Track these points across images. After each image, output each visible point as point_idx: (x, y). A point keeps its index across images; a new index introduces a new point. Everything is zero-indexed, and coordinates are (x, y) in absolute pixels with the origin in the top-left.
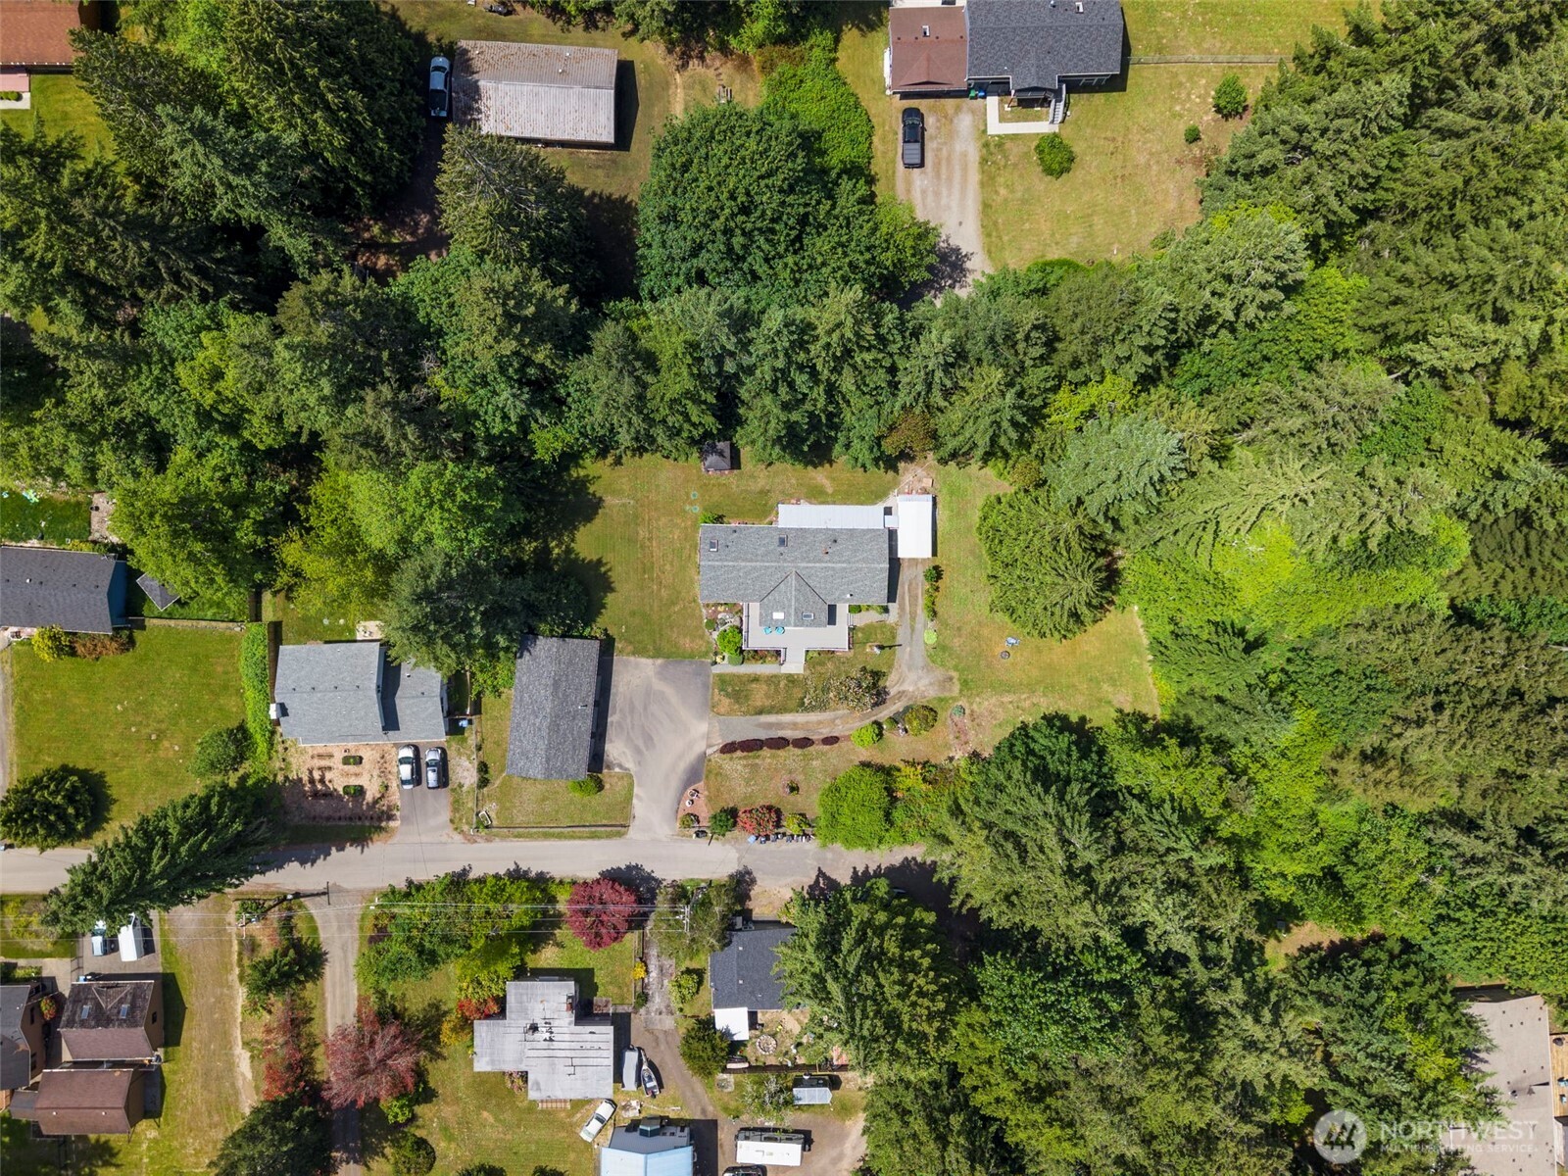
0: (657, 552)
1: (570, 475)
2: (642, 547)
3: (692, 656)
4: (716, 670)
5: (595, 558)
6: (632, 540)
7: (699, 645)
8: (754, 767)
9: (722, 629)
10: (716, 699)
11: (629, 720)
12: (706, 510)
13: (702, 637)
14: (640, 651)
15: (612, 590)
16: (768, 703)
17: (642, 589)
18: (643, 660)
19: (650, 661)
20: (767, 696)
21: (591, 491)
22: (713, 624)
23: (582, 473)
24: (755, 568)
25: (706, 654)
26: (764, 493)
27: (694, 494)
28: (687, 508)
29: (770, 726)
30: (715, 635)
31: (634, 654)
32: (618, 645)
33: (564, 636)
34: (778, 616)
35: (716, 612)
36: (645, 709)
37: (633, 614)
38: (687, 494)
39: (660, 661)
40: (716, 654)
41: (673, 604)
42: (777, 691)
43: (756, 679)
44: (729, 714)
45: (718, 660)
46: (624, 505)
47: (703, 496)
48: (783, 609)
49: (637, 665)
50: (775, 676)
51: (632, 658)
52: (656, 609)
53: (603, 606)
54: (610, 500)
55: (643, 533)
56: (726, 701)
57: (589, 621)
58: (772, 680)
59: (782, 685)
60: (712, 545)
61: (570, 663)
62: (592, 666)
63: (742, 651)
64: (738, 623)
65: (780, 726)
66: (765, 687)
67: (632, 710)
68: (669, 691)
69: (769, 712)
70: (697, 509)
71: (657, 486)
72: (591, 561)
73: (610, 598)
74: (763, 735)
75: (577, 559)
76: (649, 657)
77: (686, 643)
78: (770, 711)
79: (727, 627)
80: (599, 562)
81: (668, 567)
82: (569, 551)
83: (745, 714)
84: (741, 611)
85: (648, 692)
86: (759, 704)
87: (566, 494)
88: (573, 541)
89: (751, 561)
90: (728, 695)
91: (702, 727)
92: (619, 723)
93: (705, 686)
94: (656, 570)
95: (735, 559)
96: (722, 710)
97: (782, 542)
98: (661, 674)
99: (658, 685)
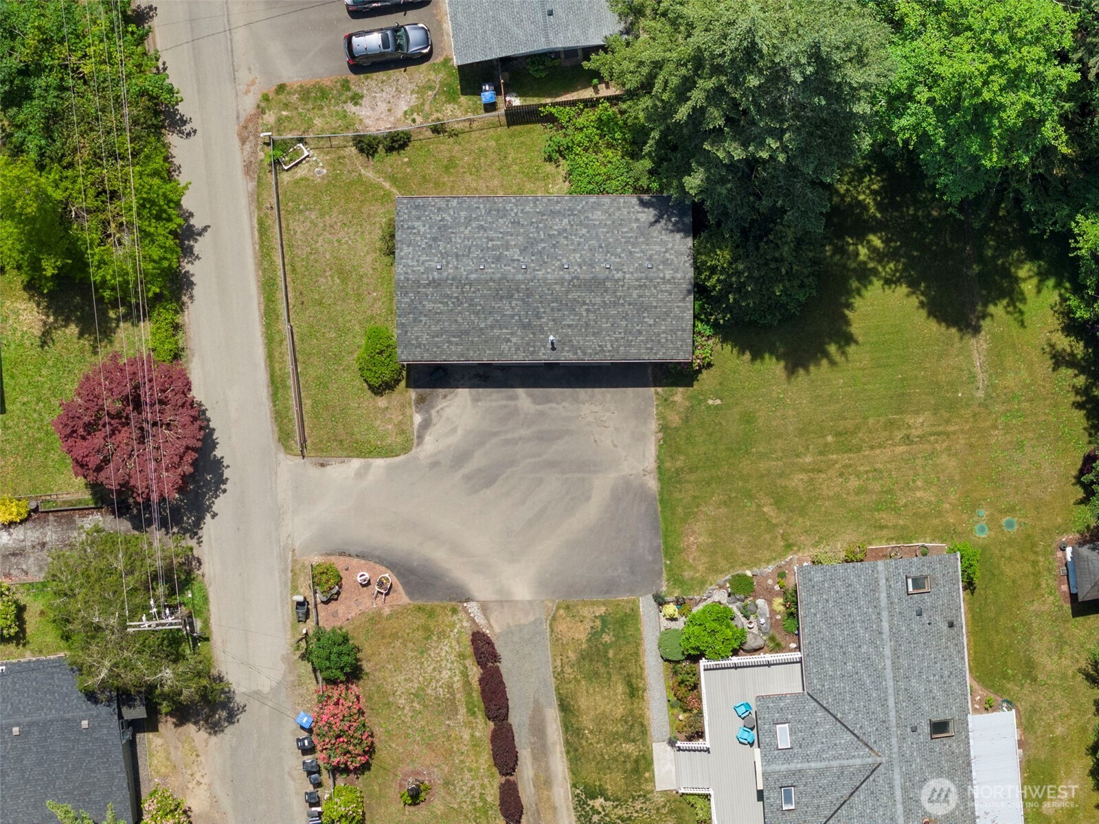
0: (881, 457)
1: (1021, 262)
2: (890, 425)
3: (670, 551)
4: (646, 605)
5: (856, 329)
6: (901, 402)
7: (695, 564)
8: (447, 707)
9: (734, 608)
10: (586, 612)
11: (523, 432)
12: (984, 549)
13: (713, 569)
14: (670, 441)
15: (791, 370)
16: (587, 722)
17: (801, 432)
18: (651, 450)
19: (651, 463)
20: (601, 719)
21: (991, 309)
22: (742, 588)
23: (1028, 287)
24: (880, 676)
25: (677, 580)
26: (1029, 670)
27: (1013, 525)
28: (983, 513)
29: (538, 730)
30: (721, 596)
31: (664, 428)
32: (679, 395)
33: (699, 290)
34: (783, 736)
35: (769, 595)
36: (552, 465)
37: (748, 419)
38: (1011, 510)
39: (653, 484)
40: (679, 603)
41: (778, 503)
42: (614, 737)
43: (634, 691)
44: (558, 642)
45: (671, 609)
46: (973, 377)
47: (1011, 541)
48: (798, 744)
49: (640, 438)
50: (644, 731)
51: (653, 425)
52: (763, 466)
53: (757, 355)
54: (978, 347)
55: (919, 422)
56: (581, 633)
57: (725, 332)
58: (636, 727)
59: (628, 748)
60: (918, 583)
61: (642, 308)
62: (639, 352)
63: (694, 659)
64: (751, 643)
65: (541, 752)
66: (620, 711)
67: (546, 437)
68: (592, 510)
69: (567, 726)
70: (982, 535)
71: (1020, 446)
72: (847, 322)
73: (773, 367)
74: (518, 718)
75: (849, 293)
76: (660, 460)
77: (696, 537)
78: (571, 728)
79: (741, 620)
80: (849, 339)
81: (854, 483)
82: (864, 275)
83: (559, 675)
84: (778, 648)
85: (587, 466)
86: (583, 702)
87: (981, 259)
88: (888, 282)
89: (896, 667)
90: (594, 635)
91: (522, 591)
92: (515, 412)
93: (610, 587)
94: (845, 458)
95: (895, 634)
96: (562, 627)
97: (939, 728)
98: (626, 491)
99: (602, 486)
